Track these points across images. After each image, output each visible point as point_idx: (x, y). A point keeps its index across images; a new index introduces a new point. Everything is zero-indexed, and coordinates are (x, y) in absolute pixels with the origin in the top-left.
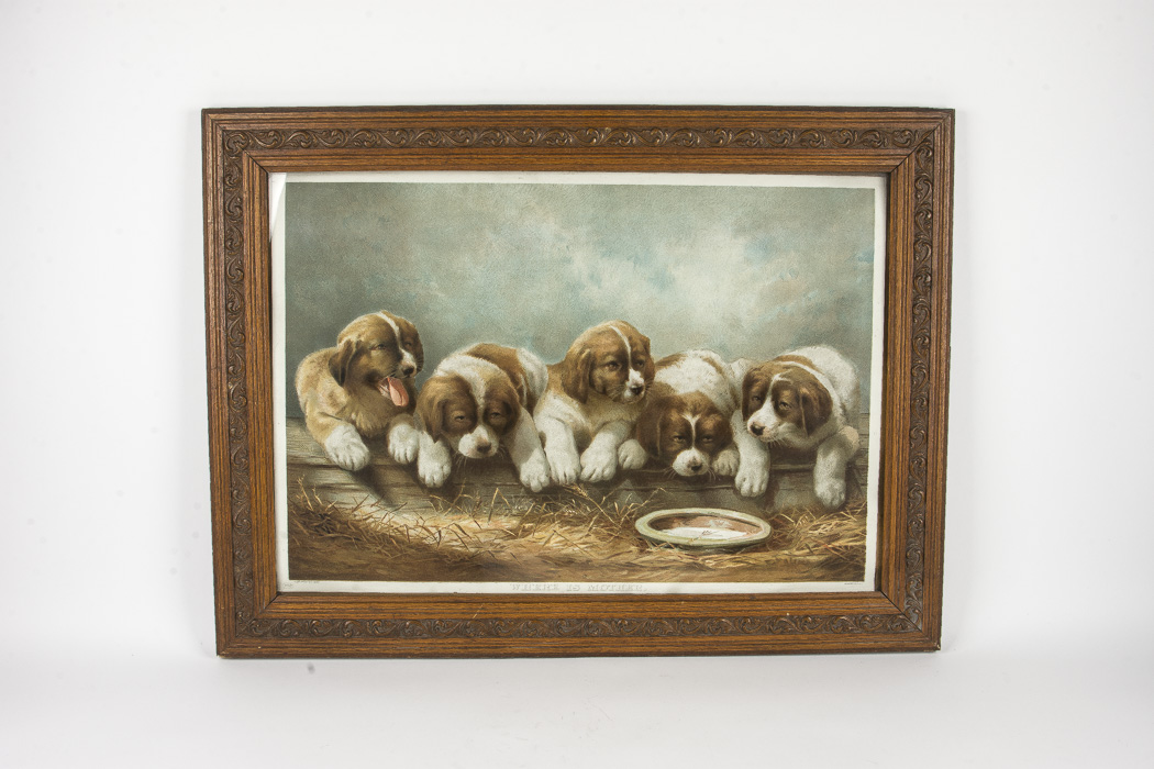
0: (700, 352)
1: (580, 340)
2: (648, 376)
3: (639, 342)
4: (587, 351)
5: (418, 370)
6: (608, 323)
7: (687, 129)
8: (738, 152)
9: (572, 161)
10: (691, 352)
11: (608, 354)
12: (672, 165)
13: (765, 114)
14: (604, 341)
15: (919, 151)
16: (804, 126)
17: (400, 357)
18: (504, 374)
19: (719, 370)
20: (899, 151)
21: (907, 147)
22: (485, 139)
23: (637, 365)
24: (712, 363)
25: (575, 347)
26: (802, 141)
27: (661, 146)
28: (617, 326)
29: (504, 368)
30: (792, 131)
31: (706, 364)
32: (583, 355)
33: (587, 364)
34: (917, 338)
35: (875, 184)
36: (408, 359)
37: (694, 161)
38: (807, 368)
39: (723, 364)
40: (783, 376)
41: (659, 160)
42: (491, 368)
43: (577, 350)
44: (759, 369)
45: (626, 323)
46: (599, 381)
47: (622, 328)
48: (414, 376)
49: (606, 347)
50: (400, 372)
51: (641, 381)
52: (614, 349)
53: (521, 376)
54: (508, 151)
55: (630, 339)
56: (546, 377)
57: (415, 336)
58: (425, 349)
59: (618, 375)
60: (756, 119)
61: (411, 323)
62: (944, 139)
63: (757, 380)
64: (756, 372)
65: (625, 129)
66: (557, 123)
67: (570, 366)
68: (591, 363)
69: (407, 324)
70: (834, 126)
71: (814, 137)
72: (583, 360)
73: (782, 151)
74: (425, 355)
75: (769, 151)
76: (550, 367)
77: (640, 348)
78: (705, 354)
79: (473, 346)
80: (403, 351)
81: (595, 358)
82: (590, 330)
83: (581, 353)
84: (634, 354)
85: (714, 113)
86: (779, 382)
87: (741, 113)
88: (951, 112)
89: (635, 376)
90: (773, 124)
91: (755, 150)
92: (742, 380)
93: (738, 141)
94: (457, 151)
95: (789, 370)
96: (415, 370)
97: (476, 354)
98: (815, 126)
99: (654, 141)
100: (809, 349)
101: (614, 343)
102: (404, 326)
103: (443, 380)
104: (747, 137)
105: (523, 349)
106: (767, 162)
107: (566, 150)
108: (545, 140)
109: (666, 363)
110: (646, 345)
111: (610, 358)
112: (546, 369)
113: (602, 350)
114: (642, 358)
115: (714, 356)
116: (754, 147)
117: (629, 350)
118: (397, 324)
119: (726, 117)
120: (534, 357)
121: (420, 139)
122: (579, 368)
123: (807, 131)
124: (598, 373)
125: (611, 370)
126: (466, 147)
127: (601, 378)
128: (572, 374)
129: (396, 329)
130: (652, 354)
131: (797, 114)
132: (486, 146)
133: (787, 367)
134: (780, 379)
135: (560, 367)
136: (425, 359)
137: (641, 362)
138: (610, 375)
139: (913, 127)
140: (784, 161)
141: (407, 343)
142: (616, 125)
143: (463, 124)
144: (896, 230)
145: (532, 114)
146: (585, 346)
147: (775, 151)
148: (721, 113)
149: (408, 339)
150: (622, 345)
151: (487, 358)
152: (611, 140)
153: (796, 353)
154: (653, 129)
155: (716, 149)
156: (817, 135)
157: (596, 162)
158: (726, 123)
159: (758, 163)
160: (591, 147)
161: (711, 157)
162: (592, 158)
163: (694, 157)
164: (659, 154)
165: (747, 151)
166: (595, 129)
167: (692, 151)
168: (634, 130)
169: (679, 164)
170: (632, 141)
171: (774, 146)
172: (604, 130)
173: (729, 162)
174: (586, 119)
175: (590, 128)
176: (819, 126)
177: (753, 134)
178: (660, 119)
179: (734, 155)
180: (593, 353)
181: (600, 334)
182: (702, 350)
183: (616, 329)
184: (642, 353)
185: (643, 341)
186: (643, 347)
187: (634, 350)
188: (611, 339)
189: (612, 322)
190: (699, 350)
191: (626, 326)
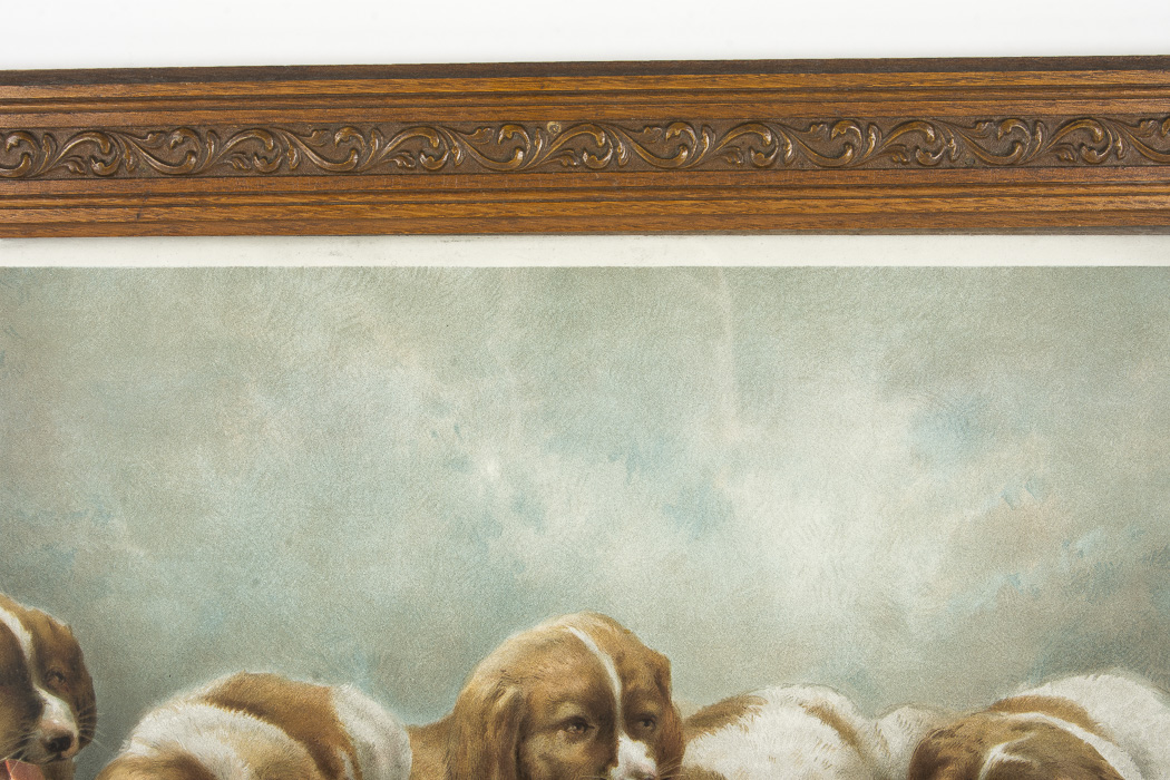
0: (798, 693)
1: (492, 662)
2: (668, 752)
3: (642, 668)
4: (510, 691)
5: (83, 741)
6: (561, 622)
7: (759, 123)
8: (889, 179)
9: (461, 210)
10: (773, 692)
11: (564, 698)
12: (721, 217)
13: (962, 79)
14: (550, 665)
16: (1066, 108)
17: (35, 709)
18: (300, 750)
19: (848, 736)
22: (239, 154)
23: (640, 724)
24: (829, 717)
25: (480, 682)
26: (1060, 147)
27: (692, 167)
28: (585, 628)
29: (298, 736)
30: (1034, 123)
31: (816, 722)
32: (501, 703)
33: (510, 725)
36: (57, 713)
37: (774, 206)
38: (1075, 729)
39: (858, 722)
40: (1015, 750)
41: (686, 207)
42: (268, 737)
43: (485, 690)
44: (951, 733)
45: (608, 620)
46: (540, 767)
47: (598, 633)
48: (73, 755)
49: (559, 683)
50: (36, 748)
51: (648, 765)
52: (579, 685)
53: (342, 754)
54: (296, 184)
55: (619, 660)
56: (408, 757)
57: (73, 657)
58: (98, 686)
59: (590, 750)
60: (935, 93)
61: (61, 623)
63: (945, 762)
64: (943, 741)
65: (597, 126)
66: (421, 114)
67: (468, 730)
68: (520, 722)
69: (53, 627)
70: (1147, 108)
71: (1092, 136)
72: (500, 717)
73: (1008, 176)
74: (98, 702)
75: (970, 177)
76: (416, 733)
77: (643, 681)
78: (812, 696)
79: (220, 681)
80: (44, 694)
81: (530, 708)
82: (516, 639)
83: (495, 696)
84: (631, 698)
85: (829, 81)
86: (1001, 765)
87: (898, 79)
89: (633, 752)
90: (985, 107)
91: (934, 176)
92: (905, 764)
93: (892, 150)
94: (164, 186)
95: (1029, 735)
96: (75, 743)
97: (228, 700)
98: (1094, 108)
99: (676, 155)
100: (1079, 680)
101: (579, 671)
102: (45, 632)
103: (147, 767)
104: (915, 139)
105: (346, 688)
106: (969, 204)
107: (445, 182)
108: (391, 155)
109: (711, 719)
110: (660, 676)
111: (568, 710)
112: (405, 737)
113: (549, 689)
114: (651, 707)
115: (834, 701)
116: (936, 165)
117: (617, 687)
118: (29, 624)
119: (861, 89)
120: (376, 708)
121: (66, 158)
122: (490, 733)
123: (1073, 121)
124: (539, 745)
125: (572, 740)
126: (188, 175)
127: (544, 757)
128: (473, 748)
129: (24, 638)
130: (676, 698)
131: (1048, 78)
132: (240, 174)
133: (1023, 727)
134: (1006, 757)
135: (440, 733)
136: (99, 714)
137: (648, 719)
138: (572, 752)
141: (54, 674)
142: (575, 114)
143: (184, 118)
145: (355, 90)
146: (506, 677)
147: (989, 176)
148: (847, 80)
149: (56, 665)
150: (599, 676)
151: (257, 710)
152: (564, 152)
153: (1047, 691)
154: (671, 122)
155: (836, 174)
156: (1099, 132)
157: (524, 211)
158: (862, 106)
159: (946, 207)
160: (511, 172)
161: (823, 193)
162: (513, 202)
163: (779, 194)
164: (686, 188)
165: (916, 178)
166: (520, 125)
167: (773, 178)
168: (622, 128)
169: (739, 214)
170: (615, 156)
171: (985, 162)
172: (543, 129)
173: (870, 207)
174: (497, 101)
175: (506, 123)
176: (1106, 108)
177: (931, 133)
178: (690, 97)
179: (882, 187)
180: (525, 695)
181: (544, 648)
182: (804, 686)
183: (581, 635)
184: (651, 696)
185: (650, 665)
186: (652, 680)
187: (630, 687)
188: (570, 660)
189: (574, 617)
190: (796, 687)
191: (607, 627)
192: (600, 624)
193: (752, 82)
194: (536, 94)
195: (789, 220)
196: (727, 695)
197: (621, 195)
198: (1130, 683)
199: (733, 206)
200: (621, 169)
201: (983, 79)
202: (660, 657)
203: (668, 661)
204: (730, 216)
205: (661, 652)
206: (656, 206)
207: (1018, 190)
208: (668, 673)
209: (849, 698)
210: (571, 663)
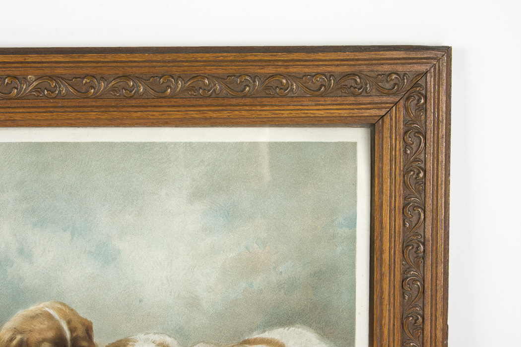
0: (152, 337)
3: (79, 326)
4: (19, 337)
6: (42, 305)
7: (126, 76)
8: (187, 103)
10: (141, 336)
11: (44, 340)
12: (110, 120)
13: (221, 56)
14: (37, 325)
15: (408, 99)
16: (269, 70)
20: (384, 99)
21: (394, 94)
25: (5, 333)
26: (267, 88)
27: (96, 97)
28: (53, 308)
30: (254, 77)
32: (15, 342)
34: (408, 317)
35: (358, 136)
37: (135, 115)
41: (93, 115)
43: (7, 337)
45: (64, 305)
47: (59, 311)
49: (41, 333)
52: (50, 334)
55: (69, 323)
60: (207, 63)
62: (438, 84)
70: (306, 70)
71: (281, 82)
73: (243, 101)
75: (226, 102)
77: (80, 332)
78: (159, 338)
82: (21, 313)
83: (12, 339)
84: (75, 340)
85: (159, 57)
87: (191, 56)
88: (447, 50)
90: (232, 69)
91: (208, 101)
93: (189, 89)
98: (282, 70)
99: (88, 91)
100: (281, 330)
101: (50, 328)
104: (199, 84)
106: (225, 114)
110: (88, 330)
113: (36, 336)
114: (84, 344)
115: (169, 340)
116: (210, 96)
117: (68, 335)
119: (174, 61)
123: (272, 76)
130: (96, 340)
131: (261, 56)
139: (400, 69)
140: (244, 113)
142: (41, 72)
144: (381, 192)
146: (17, 331)
147: (234, 101)
148: (168, 57)
150: (59, 329)
152: (36, 90)
153: (267, 335)
154: (86, 76)
155: (163, 100)
156: (284, 81)
157: (18, 117)
158: (174, 69)
159: (215, 115)
160: (11, 99)
161: (157, 109)
162: (12, 113)
163: (137, 109)
164: (93, 106)
165: (201, 102)
166: (15, 77)
167: (134, 102)
168: (63, 79)
169: (118, 118)
170: (60, 91)
171: (232, 95)
172: (25, 79)
173: (179, 115)
174: (4, 66)
175: (8, 76)
176: (288, 70)
177: (207, 81)
178: (94, 65)
179: (184, 106)
180: (25, 339)
181: (34, 317)
182: (155, 334)
183: (51, 312)
184: (84, 339)
185: (83, 325)
186: (85, 331)
187: (75, 335)
188: (46, 323)
189: (47, 303)
190: (151, 334)
191: (64, 308)
192: (60, 306)
193: (123, 57)
194: (22, 63)
195: (143, 121)
196: (119, 338)
197: (63, 110)
198: (304, 331)
199: (115, 115)
200: (63, 98)
201: (231, 56)
202: (88, 321)
203: (91, 323)
204: (114, 119)
205: (89, 319)
206: (79, 115)
207: (247, 108)
208: (92, 328)
209: (175, 339)
210: (46, 324)
